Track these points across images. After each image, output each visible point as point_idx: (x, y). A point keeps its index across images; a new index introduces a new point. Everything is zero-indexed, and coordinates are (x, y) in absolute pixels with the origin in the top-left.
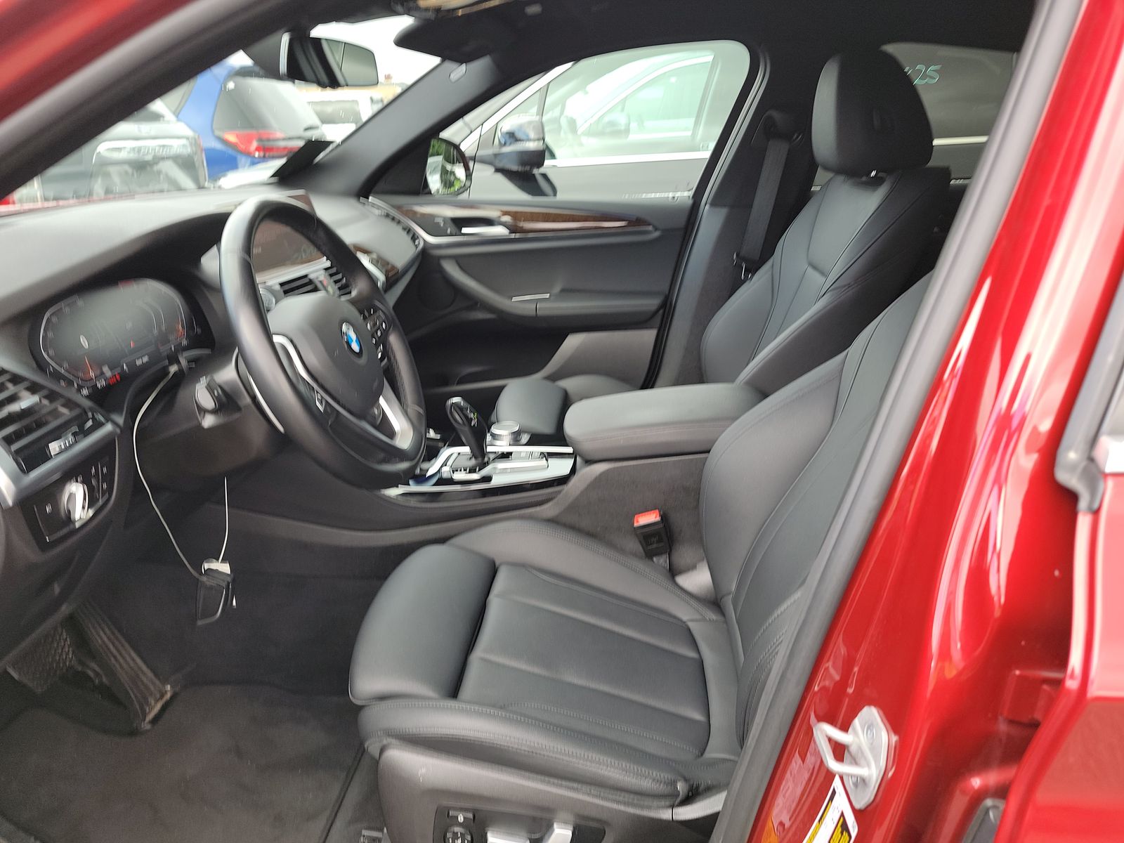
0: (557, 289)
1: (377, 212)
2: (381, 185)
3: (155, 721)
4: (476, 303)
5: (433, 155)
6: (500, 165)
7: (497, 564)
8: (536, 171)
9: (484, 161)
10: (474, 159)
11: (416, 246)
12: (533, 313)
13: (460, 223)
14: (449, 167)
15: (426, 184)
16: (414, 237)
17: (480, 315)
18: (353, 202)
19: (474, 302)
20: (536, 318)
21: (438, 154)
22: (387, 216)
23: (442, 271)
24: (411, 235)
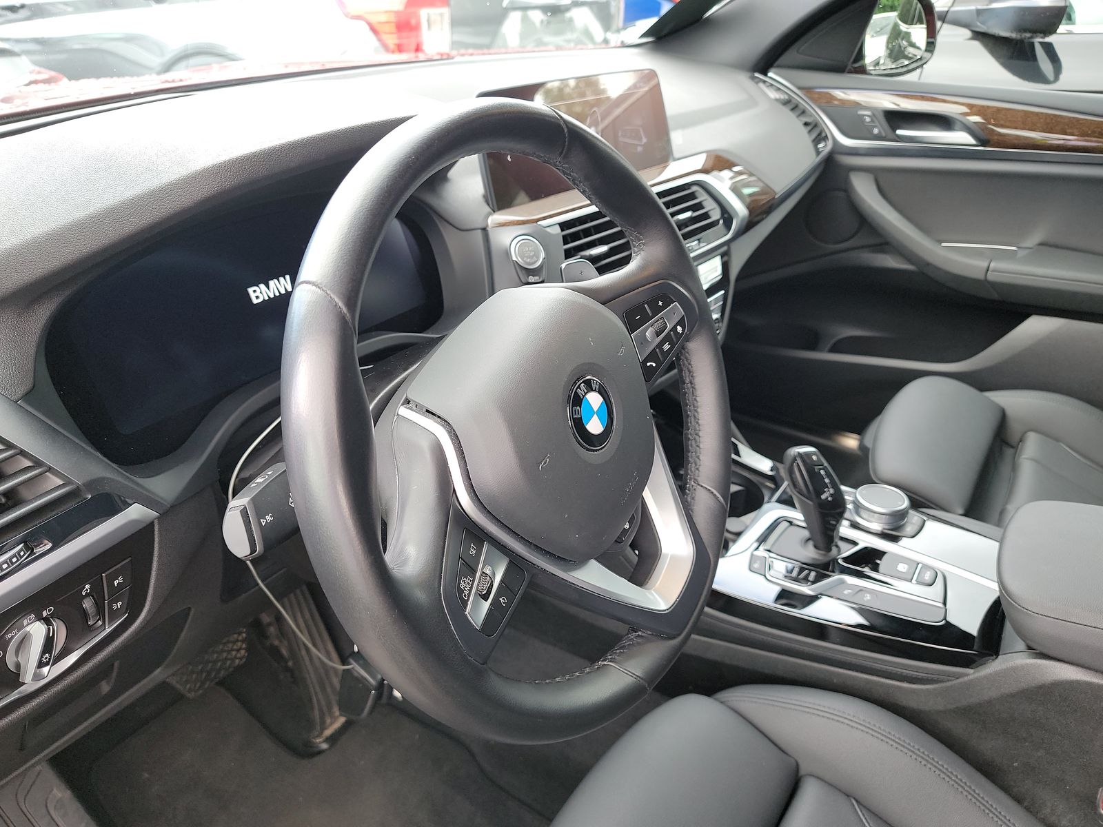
0: (1032, 240)
1: (773, 94)
2: (791, 56)
3: (332, 740)
4: (887, 243)
5: (884, 10)
6: (982, 28)
7: (802, 772)
8: (1037, 40)
9: (957, 23)
10: (944, 17)
11: (818, 152)
12: (981, 276)
13: (896, 118)
14: (904, 27)
15: (860, 55)
16: (820, 137)
17: (890, 262)
18: (743, 78)
19: (884, 242)
20: (984, 283)
21: (892, 9)
22: (786, 103)
23: (847, 189)
24: (814, 135)
